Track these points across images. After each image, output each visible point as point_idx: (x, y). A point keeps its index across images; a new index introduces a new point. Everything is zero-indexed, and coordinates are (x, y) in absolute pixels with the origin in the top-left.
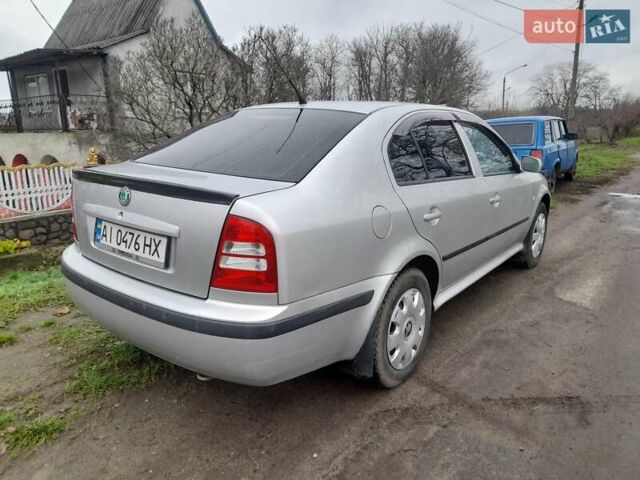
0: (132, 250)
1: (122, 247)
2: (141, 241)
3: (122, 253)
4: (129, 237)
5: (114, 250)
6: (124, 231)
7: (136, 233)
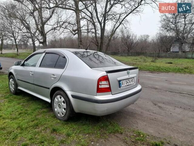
0: (129, 84)
1: (128, 84)
2: (130, 81)
3: (128, 85)
4: (128, 81)
5: (126, 86)
6: (127, 80)
7: (129, 79)
